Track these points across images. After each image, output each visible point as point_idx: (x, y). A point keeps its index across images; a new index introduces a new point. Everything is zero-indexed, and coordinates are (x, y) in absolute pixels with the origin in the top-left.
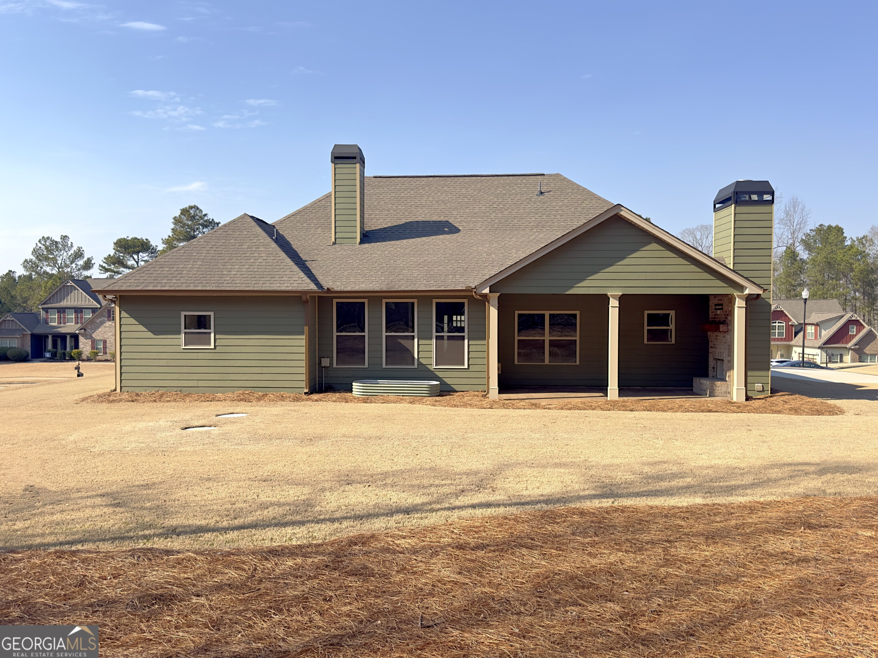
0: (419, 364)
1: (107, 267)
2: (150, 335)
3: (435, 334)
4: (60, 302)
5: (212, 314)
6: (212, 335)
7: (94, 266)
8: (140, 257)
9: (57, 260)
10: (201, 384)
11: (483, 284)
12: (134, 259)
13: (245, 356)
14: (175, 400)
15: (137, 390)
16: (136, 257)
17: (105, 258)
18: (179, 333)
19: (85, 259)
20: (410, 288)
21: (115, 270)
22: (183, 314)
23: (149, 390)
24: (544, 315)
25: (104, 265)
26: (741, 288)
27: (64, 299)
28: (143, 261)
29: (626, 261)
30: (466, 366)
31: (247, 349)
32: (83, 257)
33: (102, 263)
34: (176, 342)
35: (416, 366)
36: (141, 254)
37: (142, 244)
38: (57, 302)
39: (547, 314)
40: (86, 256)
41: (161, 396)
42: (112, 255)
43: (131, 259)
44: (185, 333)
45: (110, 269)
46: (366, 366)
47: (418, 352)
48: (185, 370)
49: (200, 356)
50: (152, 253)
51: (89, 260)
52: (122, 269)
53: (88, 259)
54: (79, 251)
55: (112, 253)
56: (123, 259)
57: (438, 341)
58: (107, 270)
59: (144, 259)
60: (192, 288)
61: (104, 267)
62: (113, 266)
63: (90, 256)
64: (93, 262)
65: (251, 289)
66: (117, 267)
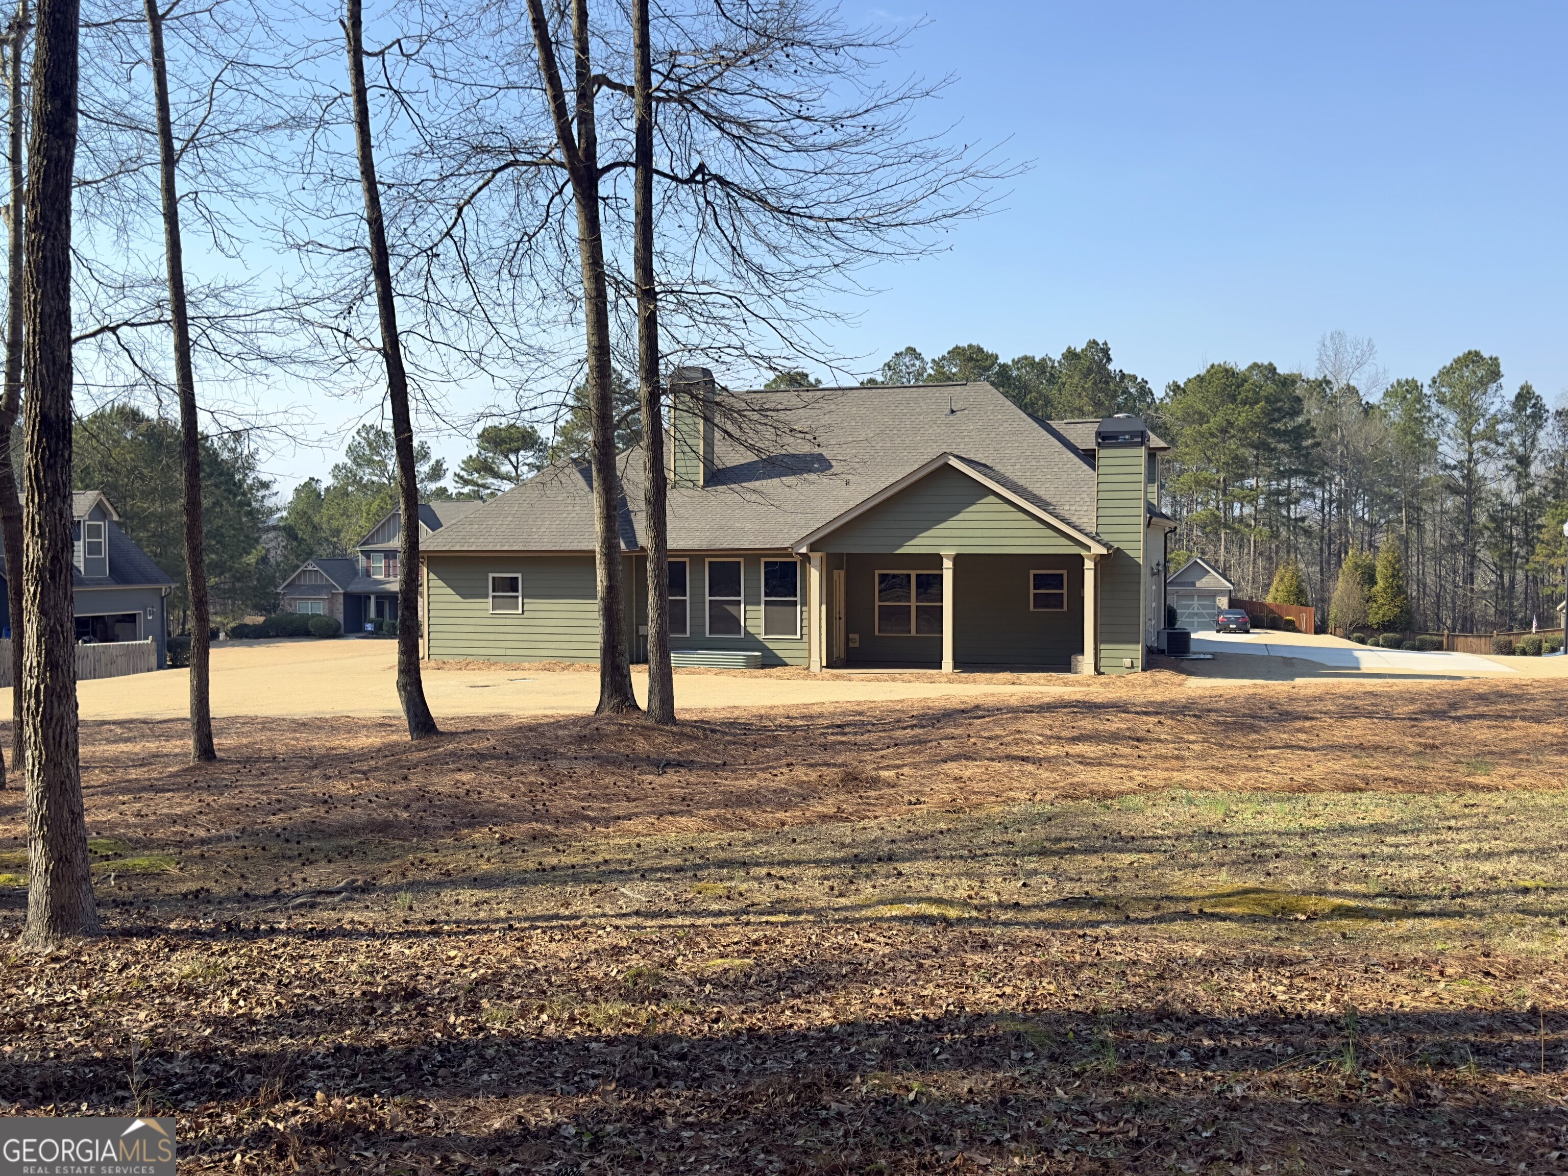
0: (747, 633)
1: (466, 476)
2: (458, 598)
3: (763, 599)
4: (389, 540)
5: (519, 575)
6: (520, 599)
7: (448, 473)
8: (520, 459)
9: (386, 465)
10: (509, 652)
11: (800, 542)
12: (511, 462)
13: (554, 622)
14: (480, 669)
15: (445, 659)
16: (513, 458)
17: (464, 462)
18: (487, 597)
19: (432, 462)
20: (731, 546)
21: (480, 482)
22: (491, 575)
23: (458, 659)
24: (909, 576)
25: (463, 473)
26: (1088, 548)
27: (394, 536)
28: (525, 464)
29: (960, 516)
30: (799, 636)
31: (555, 615)
32: (429, 459)
33: (458, 471)
34: (483, 606)
35: (743, 636)
36: (522, 452)
37: (523, 437)
38: (383, 542)
39: (913, 574)
40: (434, 457)
41: (468, 665)
42: (474, 456)
43: (507, 462)
44: (494, 597)
45: (472, 481)
46: (688, 635)
47: (745, 619)
48: (492, 637)
49: (508, 622)
50: (540, 451)
51: (439, 464)
52: (490, 480)
53: (438, 462)
54: (423, 448)
55: (474, 452)
56: (494, 462)
57: (769, 608)
58: (466, 482)
59: (528, 461)
60: (498, 548)
61: (461, 478)
62: (476, 475)
63: (440, 457)
64: (444, 467)
65: (557, 548)
66: (483, 477)
